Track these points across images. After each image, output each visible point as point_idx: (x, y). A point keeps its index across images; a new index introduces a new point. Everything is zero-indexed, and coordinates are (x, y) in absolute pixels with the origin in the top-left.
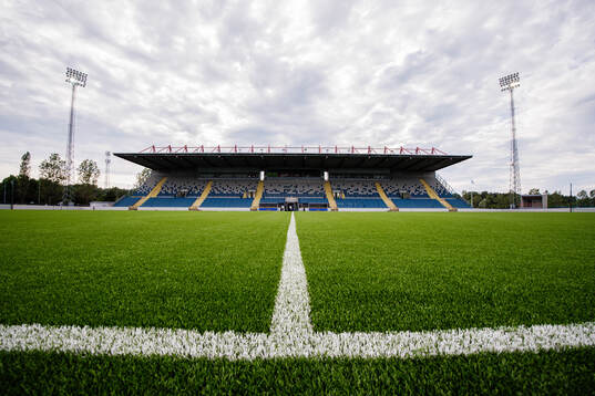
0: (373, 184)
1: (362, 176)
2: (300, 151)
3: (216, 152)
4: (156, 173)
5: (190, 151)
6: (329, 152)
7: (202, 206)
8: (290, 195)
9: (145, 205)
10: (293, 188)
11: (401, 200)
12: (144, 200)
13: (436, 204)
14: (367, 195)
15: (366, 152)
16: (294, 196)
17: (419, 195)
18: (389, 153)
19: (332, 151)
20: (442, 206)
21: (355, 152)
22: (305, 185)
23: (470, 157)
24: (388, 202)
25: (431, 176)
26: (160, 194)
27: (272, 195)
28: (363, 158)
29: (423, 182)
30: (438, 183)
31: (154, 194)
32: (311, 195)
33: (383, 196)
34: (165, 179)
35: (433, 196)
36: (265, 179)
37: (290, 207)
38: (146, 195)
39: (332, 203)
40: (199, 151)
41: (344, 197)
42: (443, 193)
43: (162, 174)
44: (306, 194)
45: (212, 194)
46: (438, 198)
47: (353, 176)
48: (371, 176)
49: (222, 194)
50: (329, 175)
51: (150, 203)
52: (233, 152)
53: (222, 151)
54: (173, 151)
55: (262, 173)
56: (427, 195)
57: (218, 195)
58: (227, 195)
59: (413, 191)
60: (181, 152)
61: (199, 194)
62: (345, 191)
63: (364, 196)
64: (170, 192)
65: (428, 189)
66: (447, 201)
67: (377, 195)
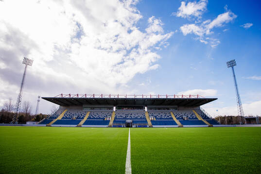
0: (170, 113)
1: (164, 109)
2: (133, 97)
3: (92, 97)
4: (62, 107)
5: (80, 97)
6: (147, 97)
7: (84, 124)
8: (128, 119)
9: (55, 123)
10: (129, 115)
11: (184, 122)
12: (55, 120)
13: (202, 123)
14: (167, 119)
15: (165, 97)
16: (130, 119)
17: (193, 118)
18: (176, 97)
19: (149, 97)
20: (205, 124)
21: (160, 97)
23: (217, 99)
24: (177, 122)
25: (197, 108)
26: (63, 118)
27: (119, 119)
28: (164, 100)
29: (194, 111)
30: (202, 112)
31: (60, 118)
32: (139, 119)
33: (175, 119)
34: (66, 111)
35: (200, 118)
36: (116, 110)
38: (56, 118)
39: (150, 123)
40: (84, 97)
41: (155, 120)
42: (205, 117)
43: (65, 108)
44: (136, 118)
45: (89, 118)
46: (203, 120)
47: (159, 109)
48: (168, 109)
49: (94, 118)
50: (148, 108)
51: (58, 122)
52: (101, 97)
53: (96, 97)
54: (72, 96)
55: (115, 108)
56: (196, 118)
57: (92, 119)
58: (97, 118)
59: (189, 116)
60: (75, 97)
61: (83, 118)
62: (156, 117)
63: (165, 119)
64: (68, 117)
65: (197, 115)
66: (207, 121)
67: (172, 118)
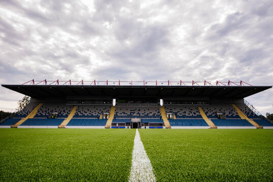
0: (197, 108)
1: (189, 102)
3: (80, 84)
4: (34, 101)
5: (61, 84)
6: (164, 85)
7: (69, 124)
8: (135, 117)
9: (24, 124)
10: (136, 112)
11: (218, 121)
12: (23, 120)
13: (246, 123)
14: (192, 117)
15: (190, 85)
16: (138, 117)
17: (232, 116)
18: (208, 85)
19: (166, 84)
20: (251, 125)
21: (183, 85)
22: (146, 109)
24: (209, 121)
25: (240, 101)
26: (36, 116)
27: (122, 117)
29: (234, 106)
30: (247, 107)
31: (31, 116)
32: (151, 117)
33: (205, 117)
34: (40, 105)
35: (243, 117)
36: (116, 104)
37: (135, 126)
38: (25, 116)
39: (167, 123)
40: (68, 84)
41: (175, 118)
42: (251, 115)
43: (39, 101)
44: (147, 116)
45: (76, 115)
46: (247, 119)
47: (181, 102)
48: (195, 102)
49: (84, 116)
51: (28, 123)
52: (93, 84)
54: (48, 84)
55: (114, 100)
56: (238, 117)
57: (81, 117)
58: (88, 116)
59: (227, 113)
60: (54, 84)
61: (67, 116)
62: (176, 114)
63: (190, 117)
64: (44, 114)
65: (239, 111)
66: (254, 121)
67: (200, 116)
